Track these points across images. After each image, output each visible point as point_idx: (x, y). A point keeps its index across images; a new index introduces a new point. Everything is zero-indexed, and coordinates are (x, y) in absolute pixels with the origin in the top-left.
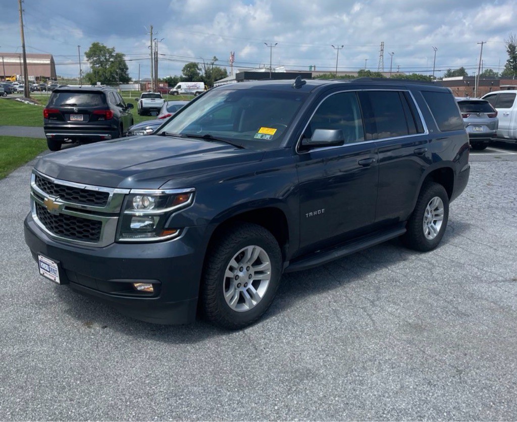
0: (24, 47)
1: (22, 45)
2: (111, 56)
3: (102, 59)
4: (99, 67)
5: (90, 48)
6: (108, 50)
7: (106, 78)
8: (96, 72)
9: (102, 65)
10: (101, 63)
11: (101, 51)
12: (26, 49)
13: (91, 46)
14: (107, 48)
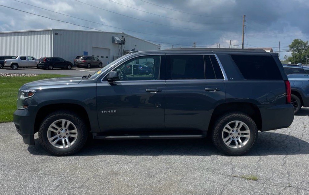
0: (243, 44)
1: (242, 43)
2: (305, 46)
3: (300, 48)
4: (297, 53)
5: (292, 43)
6: (304, 43)
7: (301, 60)
8: (295, 56)
9: (299, 52)
10: (299, 51)
11: (299, 44)
12: (244, 45)
13: (293, 41)
14: (303, 41)
